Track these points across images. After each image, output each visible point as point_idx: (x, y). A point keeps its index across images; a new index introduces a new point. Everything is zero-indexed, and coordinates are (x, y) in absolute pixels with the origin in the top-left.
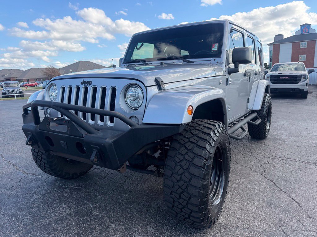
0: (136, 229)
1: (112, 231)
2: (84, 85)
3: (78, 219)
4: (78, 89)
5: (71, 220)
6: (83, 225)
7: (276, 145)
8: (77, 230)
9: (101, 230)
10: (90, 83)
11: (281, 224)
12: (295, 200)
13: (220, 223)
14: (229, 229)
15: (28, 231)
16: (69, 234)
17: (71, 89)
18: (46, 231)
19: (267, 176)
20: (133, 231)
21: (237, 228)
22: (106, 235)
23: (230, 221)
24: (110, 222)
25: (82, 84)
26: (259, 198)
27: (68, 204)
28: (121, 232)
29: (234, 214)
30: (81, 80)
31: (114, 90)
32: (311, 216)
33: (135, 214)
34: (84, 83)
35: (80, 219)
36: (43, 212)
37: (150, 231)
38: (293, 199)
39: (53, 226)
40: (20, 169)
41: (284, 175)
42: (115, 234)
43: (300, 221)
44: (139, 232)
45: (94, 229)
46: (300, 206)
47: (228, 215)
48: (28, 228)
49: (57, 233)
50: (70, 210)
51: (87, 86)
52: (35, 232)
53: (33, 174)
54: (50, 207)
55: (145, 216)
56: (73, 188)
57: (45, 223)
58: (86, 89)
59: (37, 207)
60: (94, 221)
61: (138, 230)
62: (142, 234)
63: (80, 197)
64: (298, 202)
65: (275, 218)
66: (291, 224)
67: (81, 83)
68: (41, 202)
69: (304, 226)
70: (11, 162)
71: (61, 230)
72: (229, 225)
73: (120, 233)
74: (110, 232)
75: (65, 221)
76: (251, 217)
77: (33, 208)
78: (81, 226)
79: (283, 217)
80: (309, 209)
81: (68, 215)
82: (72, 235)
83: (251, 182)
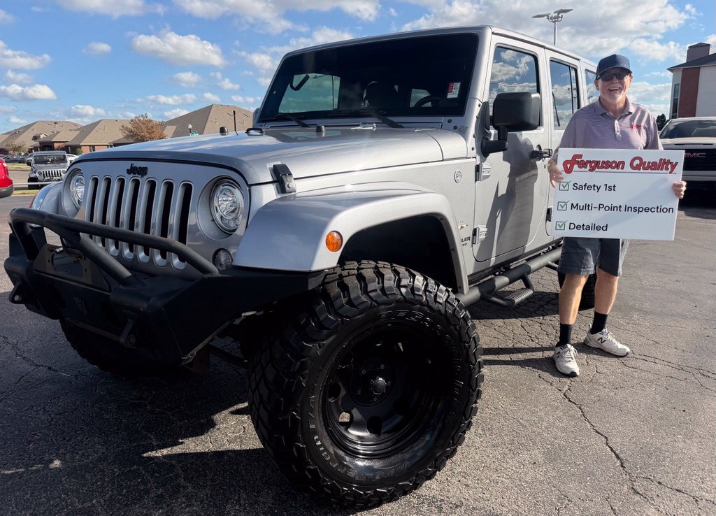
0: (236, 498)
1: (184, 500)
2: (132, 175)
3: (120, 469)
4: (122, 182)
5: (103, 471)
6: (126, 483)
7: (621, 321)
8: (110, 493)
9: (161, 496)
10: (143, 171)
11: (562, 503)
12: (615, 453)
13: (424, 495)
14: (440, 509)
15: (8, 489)
16: (92, 500)
17: (109, 181)
18: (46, 491)
19: (570, 394)
20: (227, 502)
21: (457, 507)
22: (168, 506)
23: (448, 491)
24: (185, 480)
25: (129, 172)
26: (535, 443)
27: (107, 437)
28: (202, 502)
29: (463, 476)
30: (128, 164)
31: (188, 189)
32: (638, 490)
33: (243, 466)
34: (132, 170)
35: (124, 469)
36: (49, 450)
37: (264, 503)
38: (612, 450)
39: (61, 481)
40: (25, 355)
41: (612, 394)
42: (187, 507)
43: (609, 500)
44: (240, 505)
45: (147, 492)
46: (622, 466)
47: (449, 479)
48: (9, 483)
49: (68, 495)
50: (107, 449)
51: (138, 177)
52: (21, 492)
53: (50, 368)
54: (68, 441)
55: (264, 470)
56: (126, 401)
57: (47, 474)
58: (137, 183)
59: (40, 439)
60: (152, 476)
61: (239, 500)
62: (245, 508)
63: (136, 423)
64: (621, 456)
65: (553, 489)
66: (587, 504)
67: (128, 170)
68: (51, 430)
69: (614, 510)
70: (10, 339)
71: (77, 492)
72: (442, 500)
73: (199, 503)
74: (179, 500)
75: (90, 473)
76: (500, 484)
77: (29, 442)
78: (121, 485)
79: (572, 488)
80: (640, 473)
81: (100, 459)
82: (97, 502)
83: (528, 407)
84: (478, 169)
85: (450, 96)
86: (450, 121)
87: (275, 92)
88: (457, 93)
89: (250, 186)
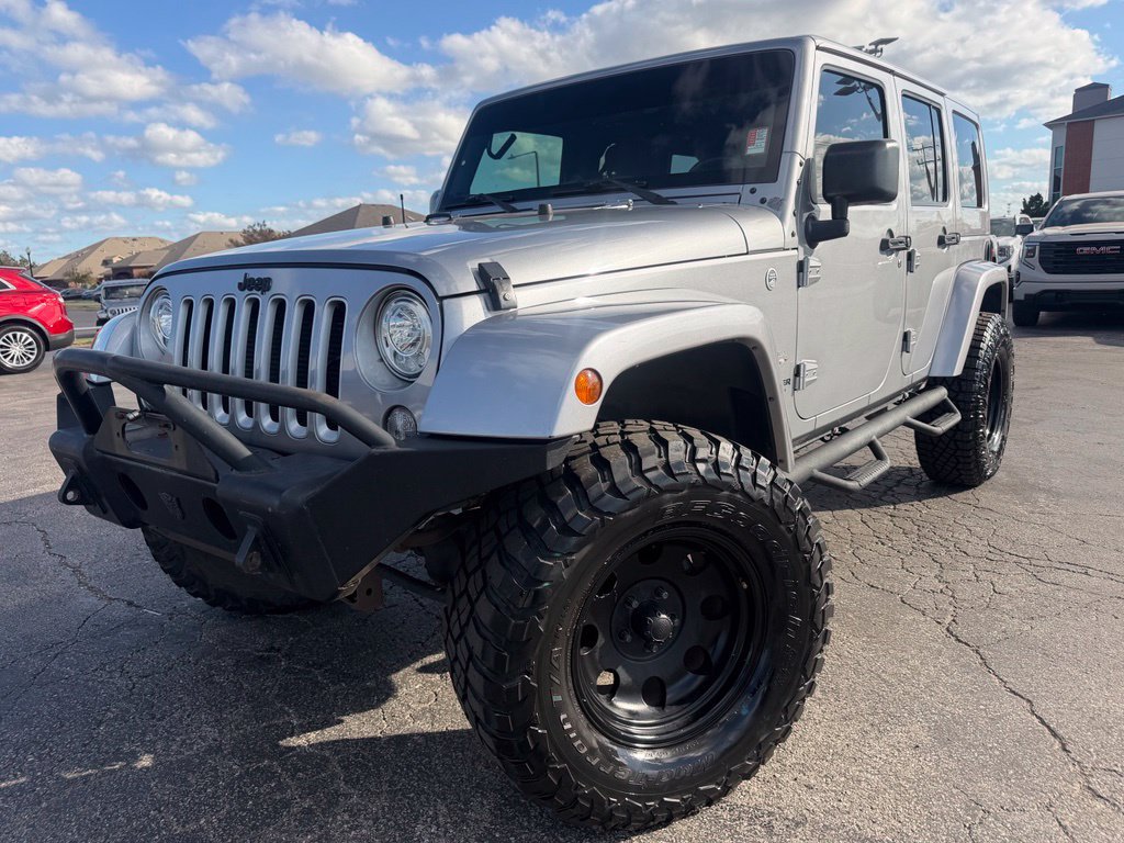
0: (431, 813)
1: (346, 817)
2: (247, 292)
3: (241, 766)
4: (231, 304)
5: (215, 769)
6: (253, 790)
7: (1021, 509)
8: (227, 807)
9: (309, 811)
10: (264, 285)
11: (974, 816)
12: (1048, 727)
13: (739, 803)
14: (769, 827)
15: (66, 801)
16: (198, 820)
17: (210, 304)
18: (125, 805)
19: (957, 630)
20: (416, 819)
21: (797, 824)
22: (321, 827)
23: (780, 797)
24: (346, 783)
25: (242, 287)
26: (911, 713)
27: (220, 712)
28: (376, 820)
29: (800, 772)
30: (239, 276)
31: (339, 311)
32: (1100, 792)
33: (439, 758)
34: (247, 285)
35: (247, 766)
36: (130, 735)
37: (476, 821)
38: (1043, 722)
39: (148, 788)
40: (92, 583)
41: (1027, 628)
42: (351, 829)
43: (1053, 809)
44: (438, 825)
45: (287, 804)
46: (1065, 750)
47: (778, 775)
48: (68, 791)
49: (160, 812)
50: (220, 732)
51: (256, 294)
52: (87, 808)
53: (130, 604)
54: (159, 720)
55: (473, 764)
56: (249, 654)
57: (128, 776)
58: (255, 305)
59: (115, 719)
60: (293, 777)
61: (435, 817)
62: (446, 831)
63: (265, 690)
64: (1060, 732)
65: (955, 791)
66: (1017, 817)
67: (240, 284)
68: (132, 702)
69: (1064, 828)
70: (70, 559)
71: (175, 805)
72: (770, 814)
73: (371, 822)
74: (339, 818)
75: (194, 773)
76: (863, 784)
77: (99, 724)
78: (245, 793)
79: (987, 788)
80: (1097, 762)
81: (209, 750)
82: (207, 822)
83: (892, 651)
84: (801, 267)
85: (751, 151)
86: (753, 191)
87: (464, 163)
88: (763, 145)
89: (441, 299)
